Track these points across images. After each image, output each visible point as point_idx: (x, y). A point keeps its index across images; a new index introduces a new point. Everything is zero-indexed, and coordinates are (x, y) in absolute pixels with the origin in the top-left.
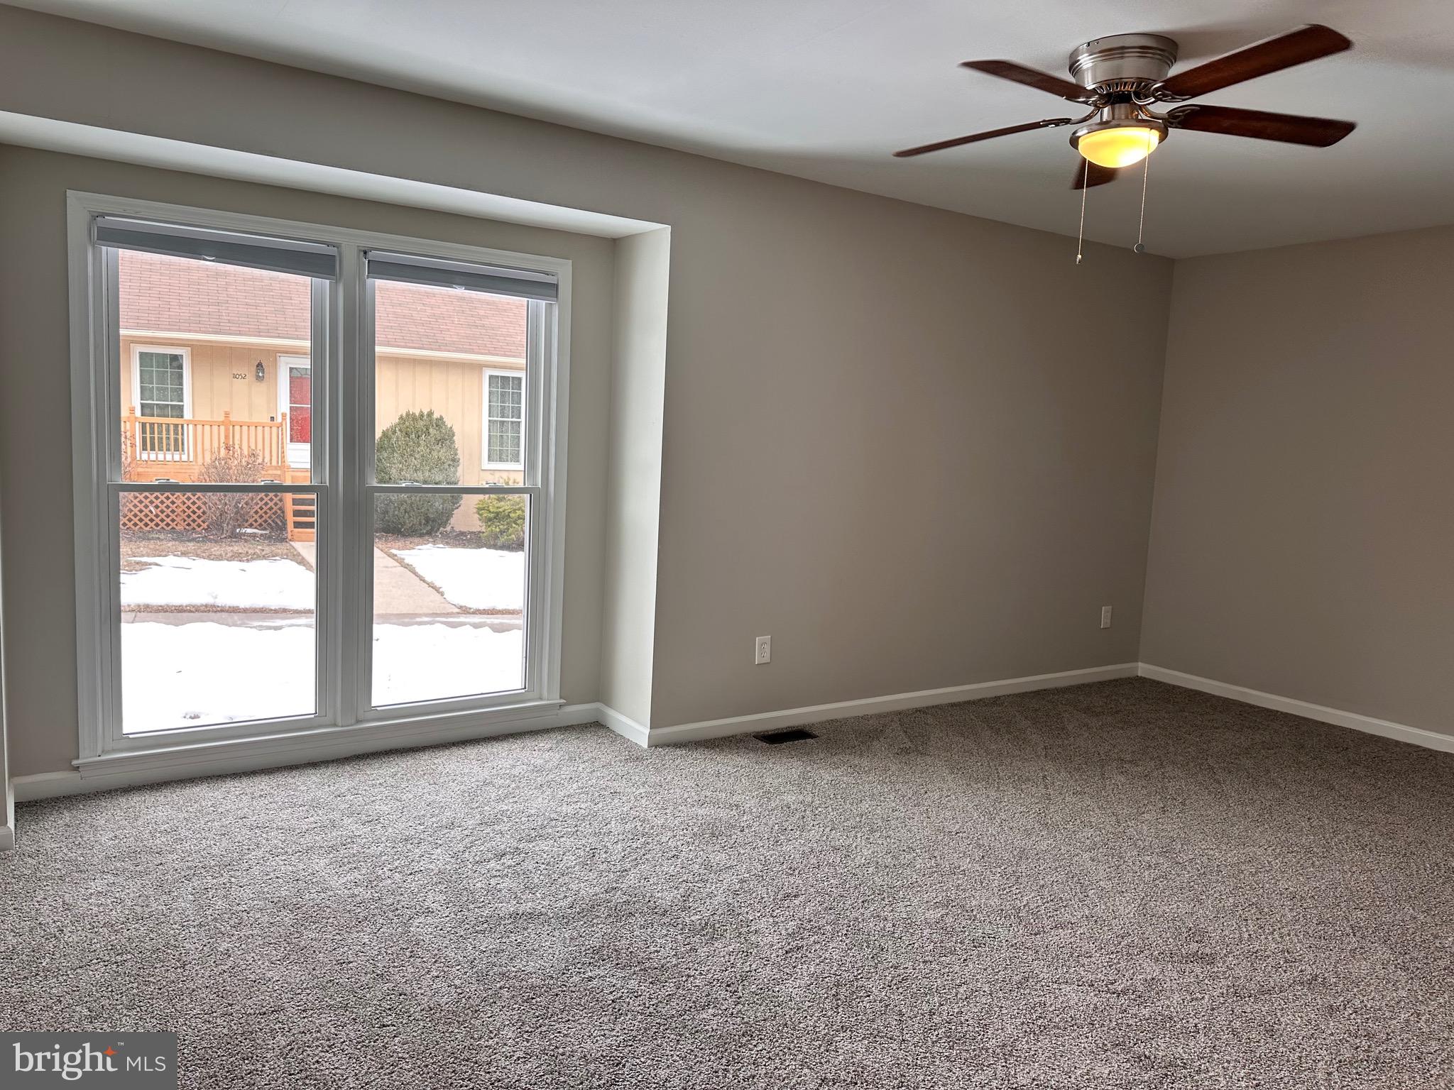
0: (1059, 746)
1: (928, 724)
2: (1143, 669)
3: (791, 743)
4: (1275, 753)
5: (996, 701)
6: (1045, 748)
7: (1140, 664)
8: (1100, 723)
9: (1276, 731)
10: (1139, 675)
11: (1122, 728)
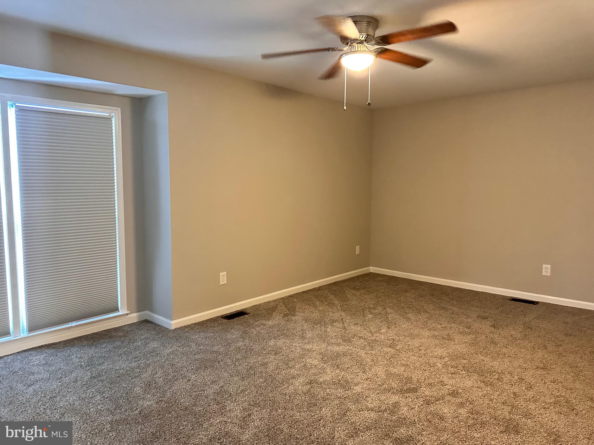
0: (346, 305)
1: (294, 302)
2: (372, 269)
3: (238, 318)
4: (424, 299)
5: (319, 289)
6: (341, 306)
7: (371, 267)
8: (360, 293)
9: (423, 290)
10: (371, 272)
11: (368, 294)
